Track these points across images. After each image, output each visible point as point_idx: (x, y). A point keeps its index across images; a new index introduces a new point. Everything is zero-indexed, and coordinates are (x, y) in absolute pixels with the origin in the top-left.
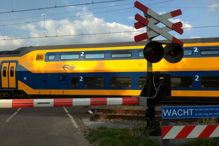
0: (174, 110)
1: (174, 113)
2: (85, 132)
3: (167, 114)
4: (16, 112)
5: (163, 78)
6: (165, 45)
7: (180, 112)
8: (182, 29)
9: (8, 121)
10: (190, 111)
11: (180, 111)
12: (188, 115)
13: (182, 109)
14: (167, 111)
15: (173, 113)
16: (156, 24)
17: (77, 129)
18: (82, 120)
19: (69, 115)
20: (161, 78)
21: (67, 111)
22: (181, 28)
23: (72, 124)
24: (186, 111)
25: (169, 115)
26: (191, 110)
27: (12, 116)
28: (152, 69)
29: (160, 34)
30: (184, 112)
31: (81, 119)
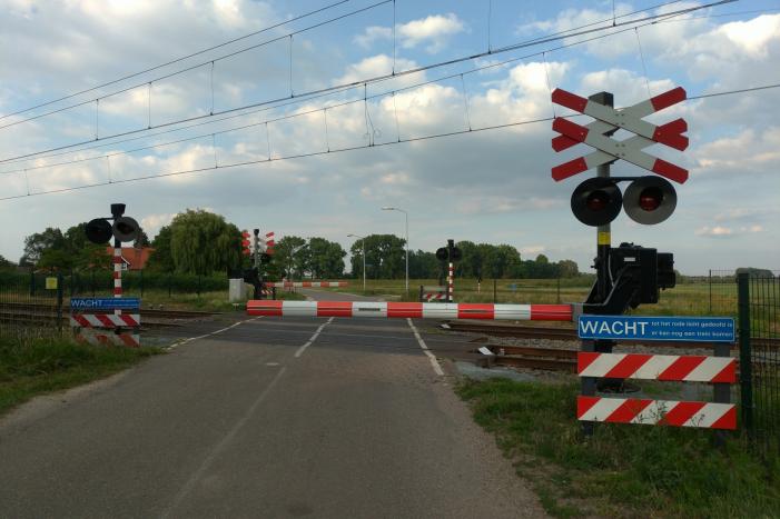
0: (605, 323)
1: (605, 327)
2: (458, 383)
3: (589, 329)
4: (308, 344)
5: (633, 259)
6: (629, 183)
7: (618, 328)
8: (683, 137)
9: (298, 354)
10: (639, 327)
11: (617, 326)
12: (635, 332)
13: (623, 321)
14: (589, 323)
15: (602, 329)
16: (609, 134)
17: (441, 377)
18: (457, 363)
19: (428, 353)
20: (627, 259)
21: (424, 346)
22: (683, 134)
23: (432, 368)
24: (630, 325)
25: (593, 331)
26: (643, 324)
27: (303, 349)
28: (609, 238)
29: (620, 156)
30: (627, 328)
31: (454, 361)
